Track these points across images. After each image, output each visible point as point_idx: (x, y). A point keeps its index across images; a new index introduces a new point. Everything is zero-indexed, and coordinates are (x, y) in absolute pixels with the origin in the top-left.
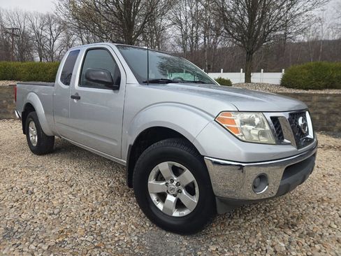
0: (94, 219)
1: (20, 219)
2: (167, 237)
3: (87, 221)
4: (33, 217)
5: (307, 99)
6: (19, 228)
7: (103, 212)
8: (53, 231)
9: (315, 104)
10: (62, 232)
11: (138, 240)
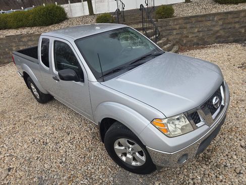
0: (86, 164)
1: (45, 169)
2: (130, 176)
3: (83, 166)
4: (51, 166)
5: (235, 16)
6: (45, 177)
7: (90, 157)
8: (65, 178)
9: (242, 20)
10: (70, 177)
11: (113, 180)
